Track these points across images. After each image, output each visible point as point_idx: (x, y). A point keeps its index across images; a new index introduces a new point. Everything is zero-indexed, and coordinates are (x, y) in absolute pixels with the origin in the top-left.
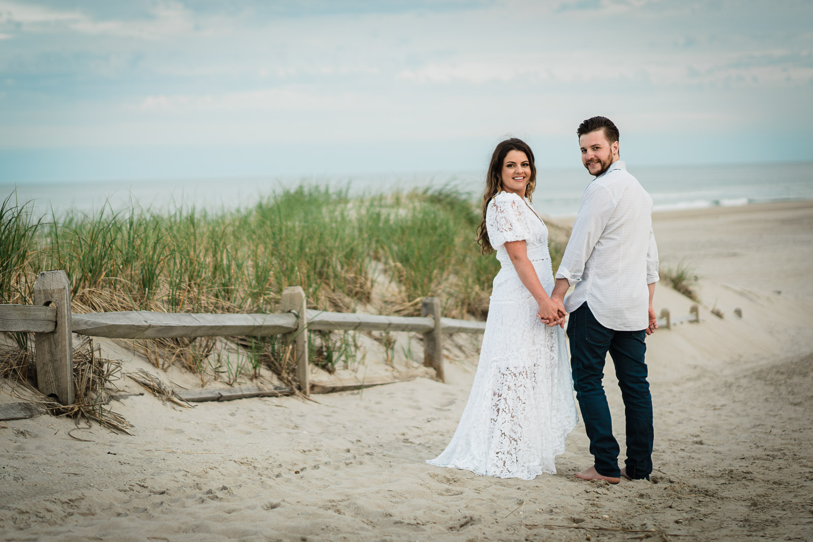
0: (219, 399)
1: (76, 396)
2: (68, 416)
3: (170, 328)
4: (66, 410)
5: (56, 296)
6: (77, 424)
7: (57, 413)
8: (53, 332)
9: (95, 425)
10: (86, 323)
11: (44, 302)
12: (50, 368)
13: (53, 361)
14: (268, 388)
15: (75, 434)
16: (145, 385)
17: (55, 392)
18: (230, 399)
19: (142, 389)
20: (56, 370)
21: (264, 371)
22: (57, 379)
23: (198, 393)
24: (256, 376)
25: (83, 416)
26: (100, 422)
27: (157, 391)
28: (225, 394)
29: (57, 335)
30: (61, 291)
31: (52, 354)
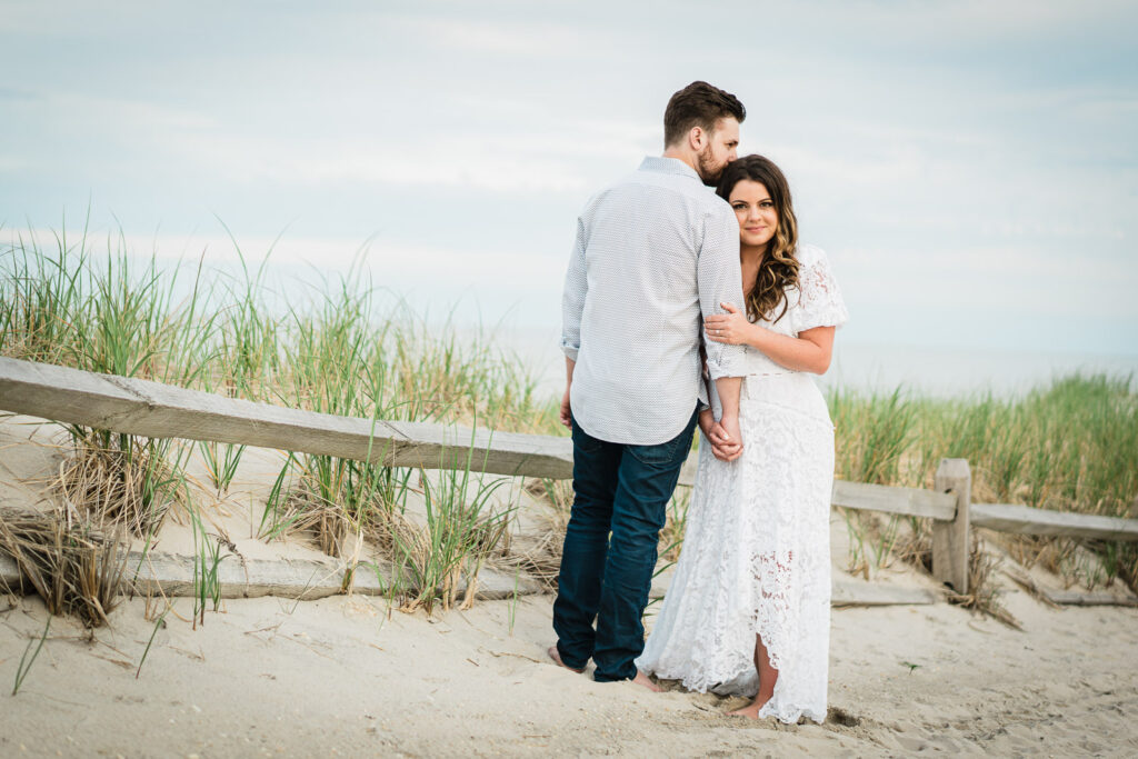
0: (1080, 604)
1: (970, 586)
2: (963, 607)
3: (1044, 526)
4: (962, 601)
5: (958, 485)
6: (973, 615)
7: (954, 602)
8: (954, 521)
9: (990, 620)
10: (978, 514)
11: (945, 489)
12: (947, 556)
13: (951, 548)
14: (1122, 597)
15: (974, 624)
16: (1019, 582)
17: (950, 580)
18: (1089, 605)
19: (1016, 587)
20: (953, 560)
21: (1118, 582)
22: (953, 568)
23: (1061, 595)
24: (1109, 584)
25: (978, 607)
26: (994, 616)
27: (1031, 589)
28: (1086, 599)
29: (956, 524)
30: (963, 480)
31: (950, 543)
